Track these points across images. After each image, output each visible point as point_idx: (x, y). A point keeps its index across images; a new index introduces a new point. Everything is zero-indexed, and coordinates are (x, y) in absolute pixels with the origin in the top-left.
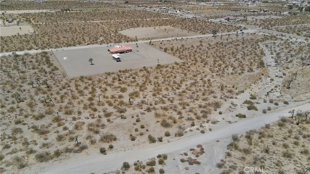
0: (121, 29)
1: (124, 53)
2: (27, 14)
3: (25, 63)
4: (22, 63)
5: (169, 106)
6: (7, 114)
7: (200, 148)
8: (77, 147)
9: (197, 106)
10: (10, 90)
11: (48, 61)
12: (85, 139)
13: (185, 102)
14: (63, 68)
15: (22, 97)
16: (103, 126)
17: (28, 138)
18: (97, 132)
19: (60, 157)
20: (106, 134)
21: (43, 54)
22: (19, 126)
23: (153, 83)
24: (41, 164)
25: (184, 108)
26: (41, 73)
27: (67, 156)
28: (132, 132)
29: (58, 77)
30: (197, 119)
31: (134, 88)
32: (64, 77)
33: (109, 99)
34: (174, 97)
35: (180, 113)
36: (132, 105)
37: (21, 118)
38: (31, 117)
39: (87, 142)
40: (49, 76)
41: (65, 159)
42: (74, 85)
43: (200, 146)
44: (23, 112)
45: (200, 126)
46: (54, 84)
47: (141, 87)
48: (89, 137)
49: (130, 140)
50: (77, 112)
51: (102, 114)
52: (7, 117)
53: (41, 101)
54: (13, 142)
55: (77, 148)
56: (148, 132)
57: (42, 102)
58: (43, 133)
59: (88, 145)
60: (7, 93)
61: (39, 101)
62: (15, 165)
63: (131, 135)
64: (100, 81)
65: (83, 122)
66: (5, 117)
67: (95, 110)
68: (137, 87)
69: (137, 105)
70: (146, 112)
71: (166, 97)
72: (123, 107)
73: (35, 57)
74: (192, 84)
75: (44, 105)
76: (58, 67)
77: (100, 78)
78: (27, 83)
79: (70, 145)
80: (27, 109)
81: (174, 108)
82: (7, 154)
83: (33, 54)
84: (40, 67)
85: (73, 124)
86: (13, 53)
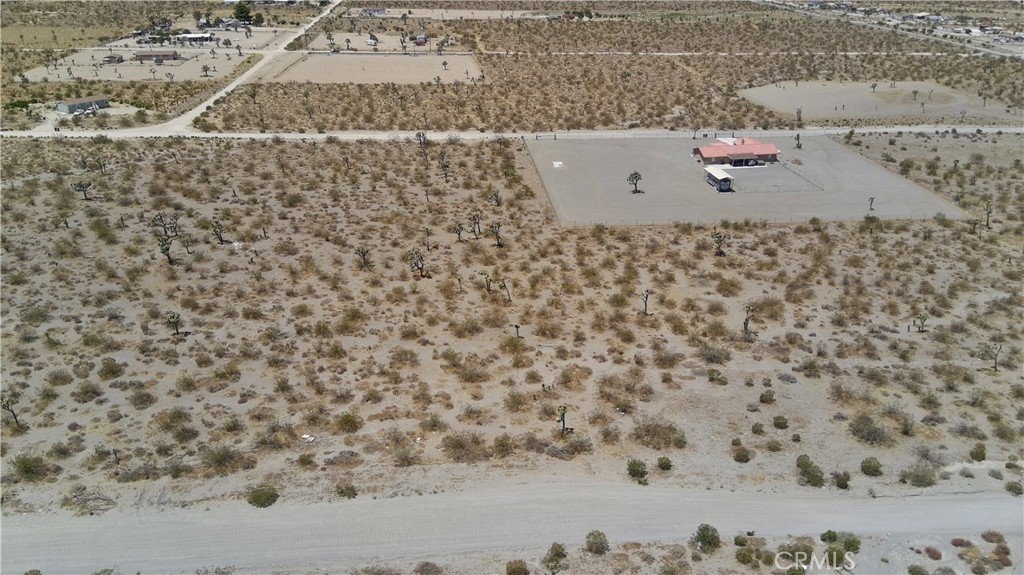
0: (750, 81)
1: (747, 164)
2: (466, 21)
3: (447, 167)
4: (438, 167)
5: (891, 369)
6: (384, 306)
7: (994, 546)
8: (561, 441)
9: (1006, 389)
10: (400, 241)
11: (508, 167)
12: (587, 423)
13: (958, 369)
14: (547, 194)
15: (428, 263)
16: (647, 393)
17: (429, 383)
18: (626, 409)
19: (510, 459)
20: (652, 419)
21: (498, 145)
22: (411, 345)
23: (838, 280)
24: (455, 465)
25: (951, 388)
26: (486, 202)
27: (530, 462)
28: (741, 434)
29: (530, 221)
30: (998, 439)
31: (766, 286)
32: (549, 220)
33: (678, 312)
34: (915, 343)
35: (930, 403)
36: (751, 341)
37: (419, 323)
38: (446, 324)
39: (593, 433)
40: (507, 214)
41: (522, 466)
42: (573, 251)
43: (995, 538)
44: (426, 306)
45: (1009, 466)
46: (518, 240)
47: (792, 286)
48: (599, 417)
49: (732, 460)
50: (572, 333)
51: (648, 353)
52: (384, 316)
53: (476, 283)
54: (391, 386)
55: (560, 445)
56: (797, 445)
57: (480, 286)
58: (471, 378)
59: (594, 441)
60: (391, 248)
61: (470, 284)
62: (389, 452)
63: (736, 443)
64: (653, 248)
65: (588, 369)
66: (379, 314)
67: (628, 338)
68: (777, 285)
69: (771, 345)
70: (800, 376)
71: (884, 338)
72: (720, 345)
73: (474, 152)
74: (997, 306)
75: (484, 297)
76: (534, 190)
77: (655, 237)
78: (445, 225)
79: (541, 430)
80: (437, 301)
81: (908, 381)
82: (372, 418)
83: (470, 144)
84: (484, 184)
85: (555, 368)
86: (418, 135)
